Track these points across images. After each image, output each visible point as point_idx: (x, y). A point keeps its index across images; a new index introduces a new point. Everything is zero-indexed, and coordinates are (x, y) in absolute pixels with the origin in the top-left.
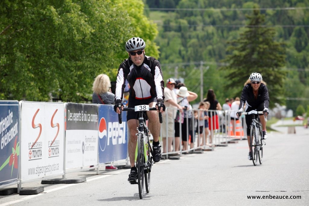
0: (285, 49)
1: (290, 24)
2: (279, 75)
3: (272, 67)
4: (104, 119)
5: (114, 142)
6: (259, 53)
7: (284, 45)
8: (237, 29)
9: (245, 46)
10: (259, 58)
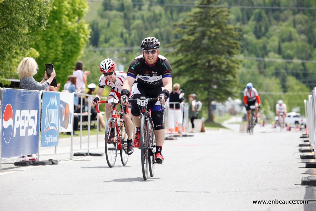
0: (242, 36)
1: (249, 6)
2: (232, 64)
3: (225, 54)
5: (22, 133)
6: (210, 38)
7: (240, 30)
8: (188, 9)
9: (195, 29)
10: (210, 44)
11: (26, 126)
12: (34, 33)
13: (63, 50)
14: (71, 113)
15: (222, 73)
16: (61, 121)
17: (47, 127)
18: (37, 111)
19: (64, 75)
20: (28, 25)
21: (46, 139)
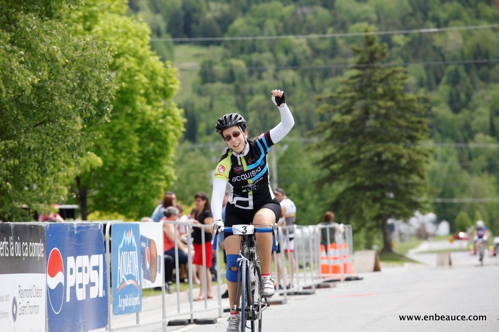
0: (429, 109)
1: (437, 60)
2: (417, 157)
3: (404, 141)
4: (58, 252)
6: (377, 117)
7: (426, 100)
8: (339, 73)
9: (352, 104)
10: (378, 125)
11: (86, 282)
12: (93, 128)
13: (140, 152)
14: (160, 256)
15: (402, 172)
16: (144, 270)
17: (121, 282)
18: (101, 256)
19: (145, 192)
20: (81, 116)
21: (120, 301)
